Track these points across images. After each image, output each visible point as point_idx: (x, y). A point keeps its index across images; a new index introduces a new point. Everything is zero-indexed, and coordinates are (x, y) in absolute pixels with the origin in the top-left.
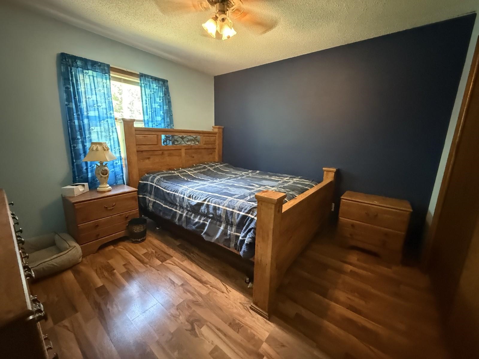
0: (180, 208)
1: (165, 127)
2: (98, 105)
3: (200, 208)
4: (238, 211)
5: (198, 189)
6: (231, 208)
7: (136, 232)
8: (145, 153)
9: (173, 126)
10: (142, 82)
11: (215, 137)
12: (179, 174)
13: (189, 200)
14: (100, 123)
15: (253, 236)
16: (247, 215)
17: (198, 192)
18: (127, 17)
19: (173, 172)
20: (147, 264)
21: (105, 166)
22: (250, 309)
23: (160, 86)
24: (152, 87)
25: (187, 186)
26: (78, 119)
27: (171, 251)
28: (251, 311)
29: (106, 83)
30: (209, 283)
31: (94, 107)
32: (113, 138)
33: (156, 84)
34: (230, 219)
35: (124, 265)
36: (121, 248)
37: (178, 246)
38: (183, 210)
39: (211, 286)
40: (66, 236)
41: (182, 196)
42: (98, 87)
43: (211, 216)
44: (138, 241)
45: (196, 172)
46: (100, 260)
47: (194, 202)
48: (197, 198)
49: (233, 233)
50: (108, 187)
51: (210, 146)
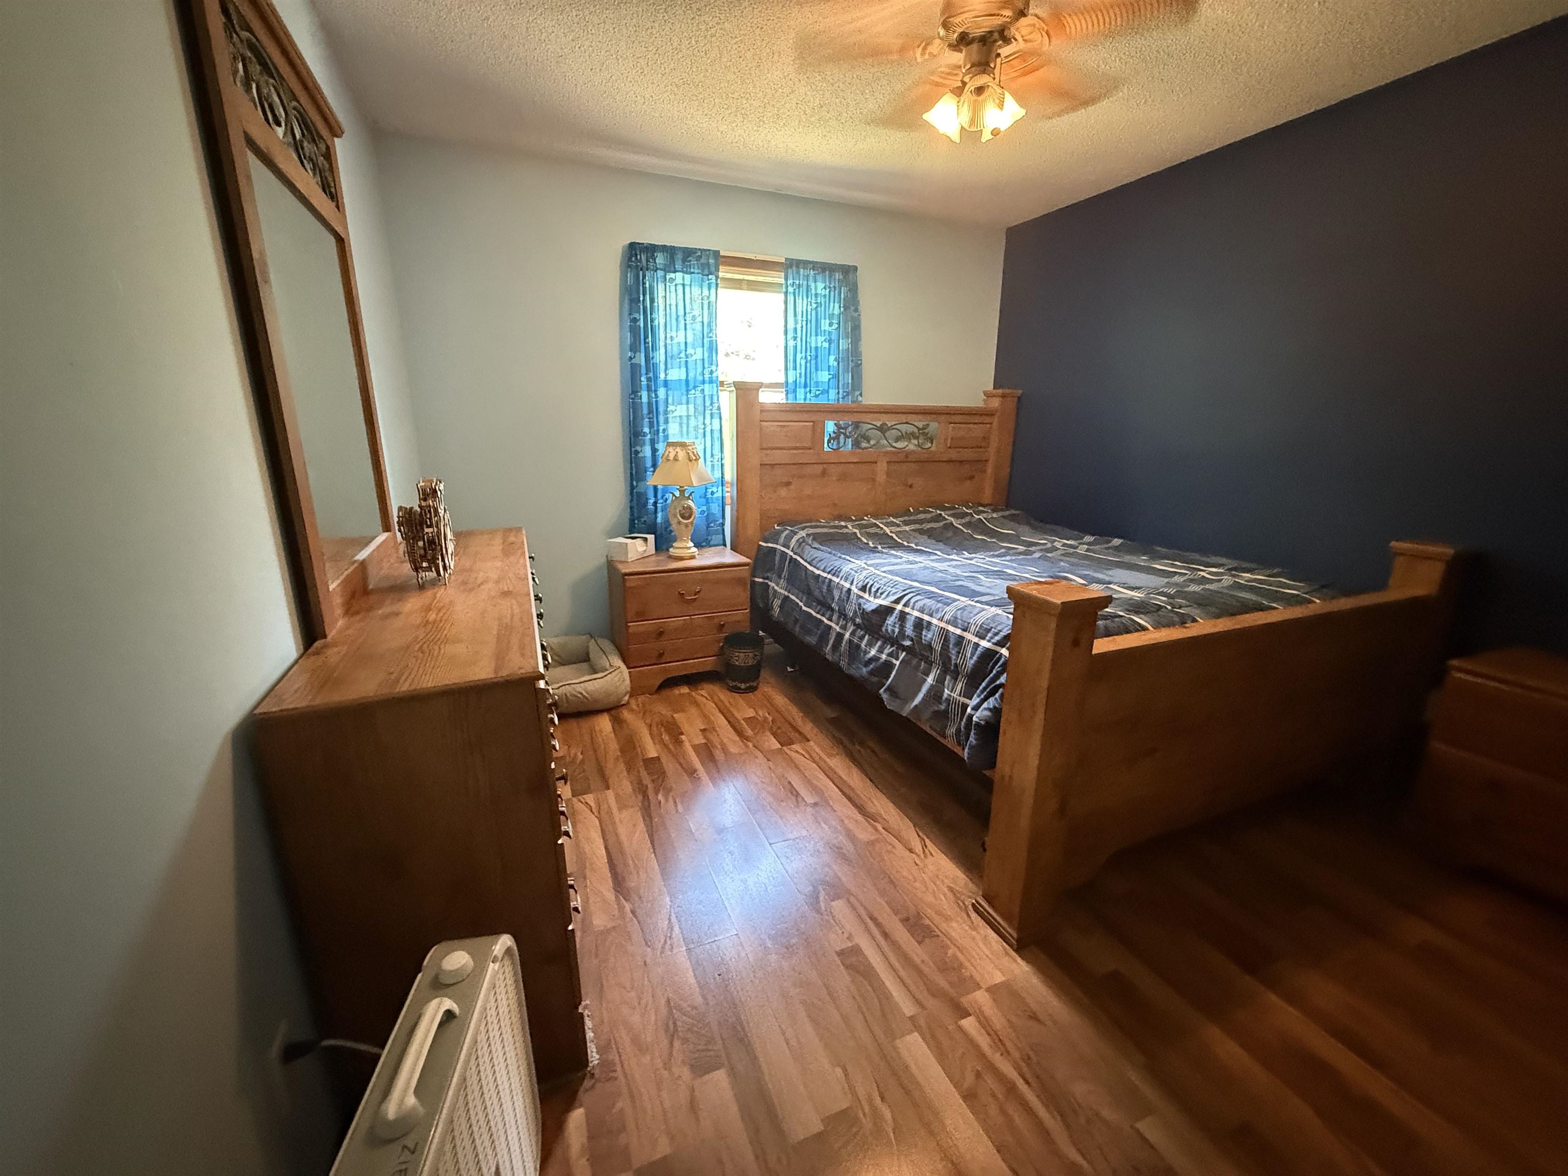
0: (839, 617)
1: (838, 400)
2: (687, 353)
3: (886, 619)
4: (976, 636)
5: (889, 571)
6: (959, 628)
7: (737, 663)
8: (778, 471)
9: (861, 395)
10: (790, 282)
11: (989, 425)
12: (857, 531)
13: (862, 597)
14: (687, 394)
15: (997, 705)
16: (997, 648)
17: (885, 577)
18: (761, 129)
19: (843, 523)
20: (747, 739)
21: (688, 498)
22: (972, 909)
23: (835, 287)
24: (813, 292)
25: (865, 561)
26: (649, 389)
27: (808, 728)
28: (974, 915)
29: (708, 298)
30: (880, 820)
31: (680, 358)
32: (712, 430)
33: (825, 282)
34: (954, 657)
35: (703, 731)
36: (705, 694)
37: (827, 720)
38: (845, 622)
39: (883, 828)
40: (607, 645)
41: (847, 585)
42: (692, 309)
43: (907, 643)
44: (740, 689)
45: (907, 528)
46: (662, 709)
47: (872, 603)
48: (882, 594)
49: (955, 696)
50: (689, 548)
51: (968, 454)
